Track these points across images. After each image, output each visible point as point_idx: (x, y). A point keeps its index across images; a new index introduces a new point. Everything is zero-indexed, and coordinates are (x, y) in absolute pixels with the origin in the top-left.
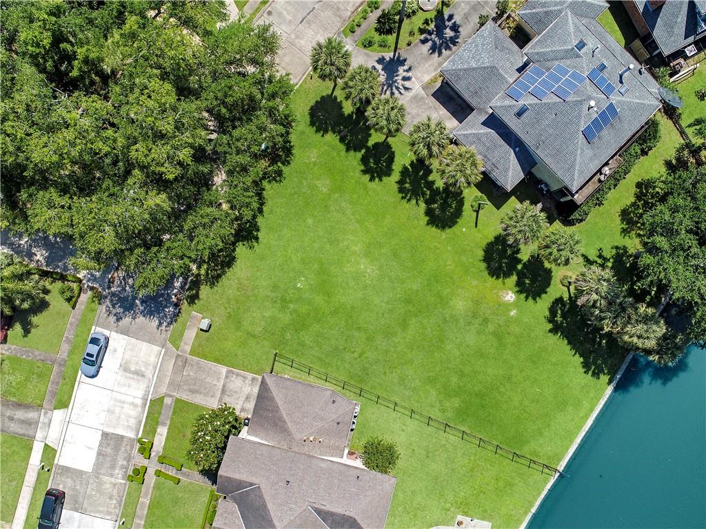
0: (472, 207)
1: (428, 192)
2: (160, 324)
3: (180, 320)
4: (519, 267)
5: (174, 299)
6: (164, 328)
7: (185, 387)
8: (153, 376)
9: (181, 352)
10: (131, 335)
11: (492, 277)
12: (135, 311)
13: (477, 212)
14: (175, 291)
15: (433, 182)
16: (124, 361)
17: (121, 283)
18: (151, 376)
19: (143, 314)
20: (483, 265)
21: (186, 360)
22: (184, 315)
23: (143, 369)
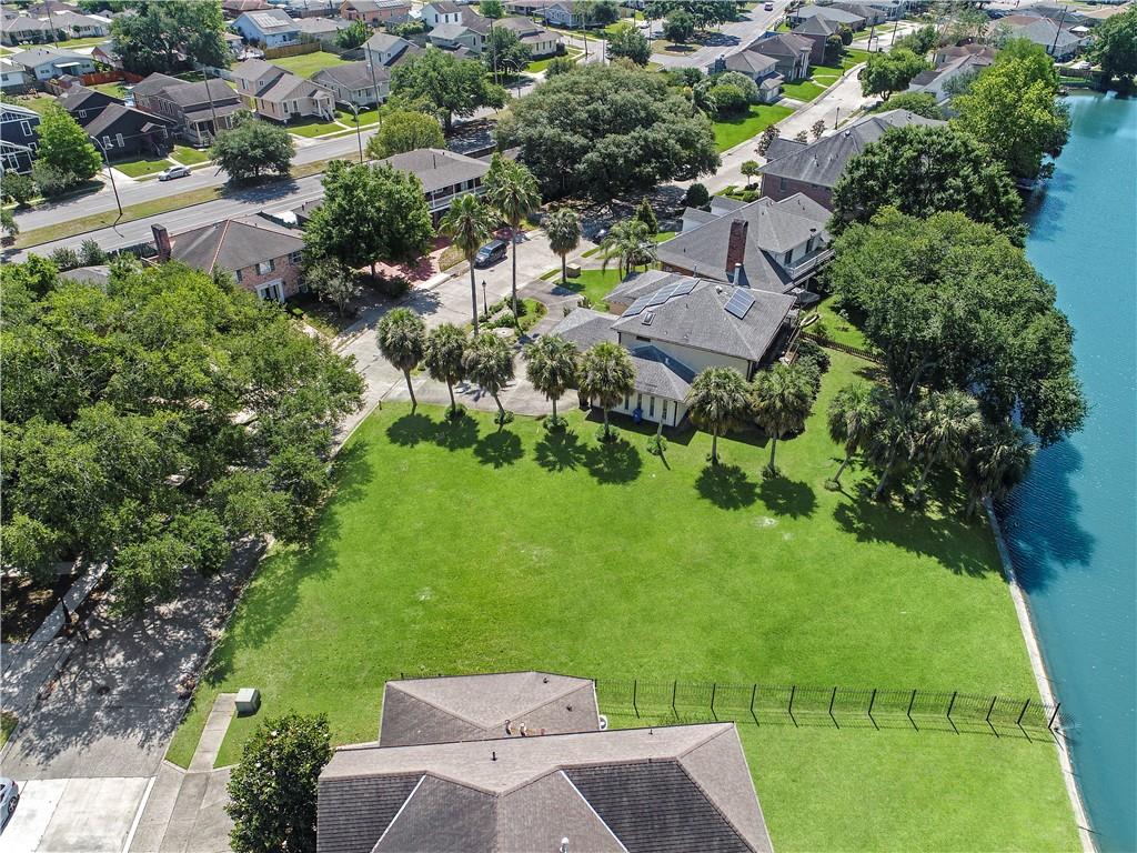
0: (649, 450)
1: (584, 457)
2: (148, 737)
3: (192, 718)
4: (758, 490)
5: (180, 689)
6: (155, 741)
7: (208, 832)
8: (124, 841)
9: (195, 768)
10: (77, 773)
11: (728, 509)
12: (90, 732)
13: (660, 453)
14: (182, 677)
15: (585, 446)
16: (52, 831)
17: (66, 694)
18: (118, 843)
19: (110, 730)
20: (707, 503)
21: (207, 779)
22: (201, 705)
23: (99, 833)
